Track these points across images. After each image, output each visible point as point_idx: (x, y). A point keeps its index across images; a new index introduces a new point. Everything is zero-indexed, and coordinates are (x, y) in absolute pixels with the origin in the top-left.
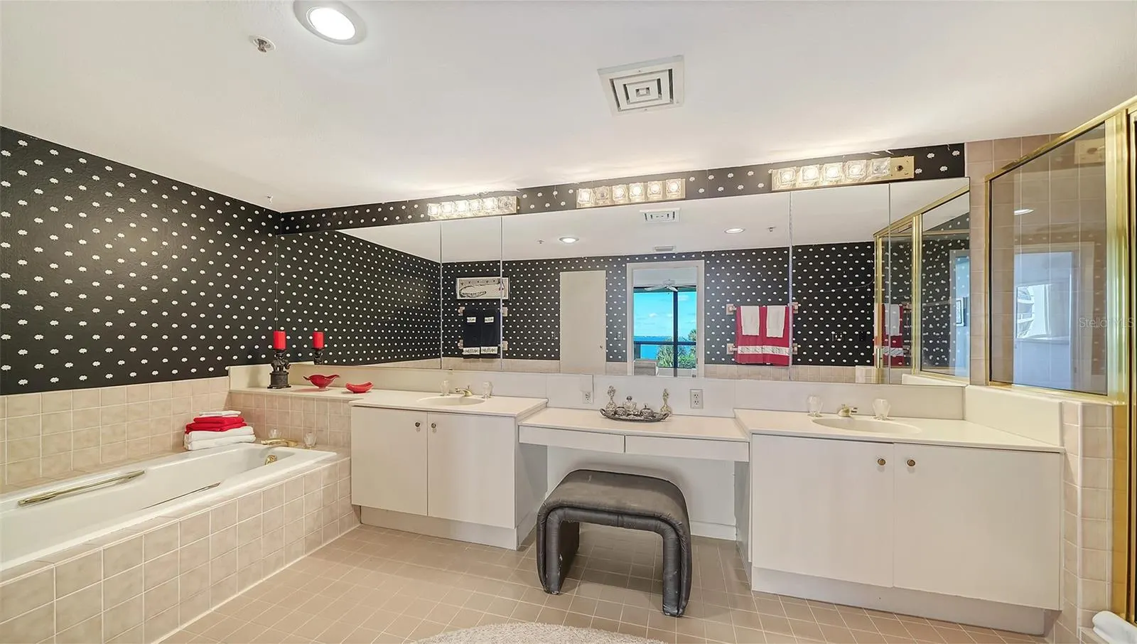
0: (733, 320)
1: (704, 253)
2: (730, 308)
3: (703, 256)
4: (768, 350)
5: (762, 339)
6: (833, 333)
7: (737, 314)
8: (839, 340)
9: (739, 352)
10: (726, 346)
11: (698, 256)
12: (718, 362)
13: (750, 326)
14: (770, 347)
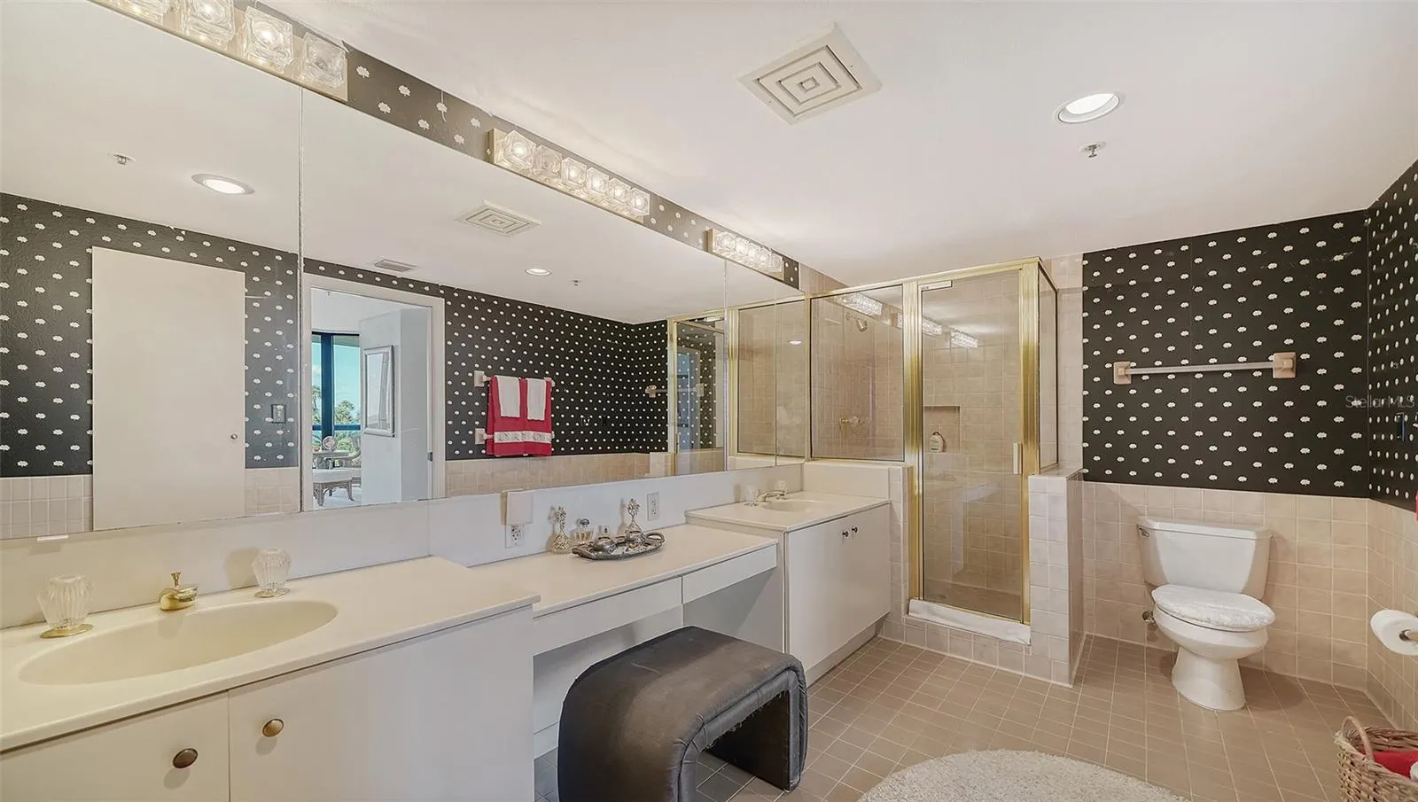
0: (483, 394)
1: (443, 287)
2: (480, 378)
3: (442, 292)
4: (530, 436)
5: (522, 423)
6: (582, 416)
7: (490, 388)
8: (587, 424)
9: (496, 441)
10: (474, 432)
11: (434, 290)
12: (464, 456)
13: (508, 406)
14: (532, 433)
